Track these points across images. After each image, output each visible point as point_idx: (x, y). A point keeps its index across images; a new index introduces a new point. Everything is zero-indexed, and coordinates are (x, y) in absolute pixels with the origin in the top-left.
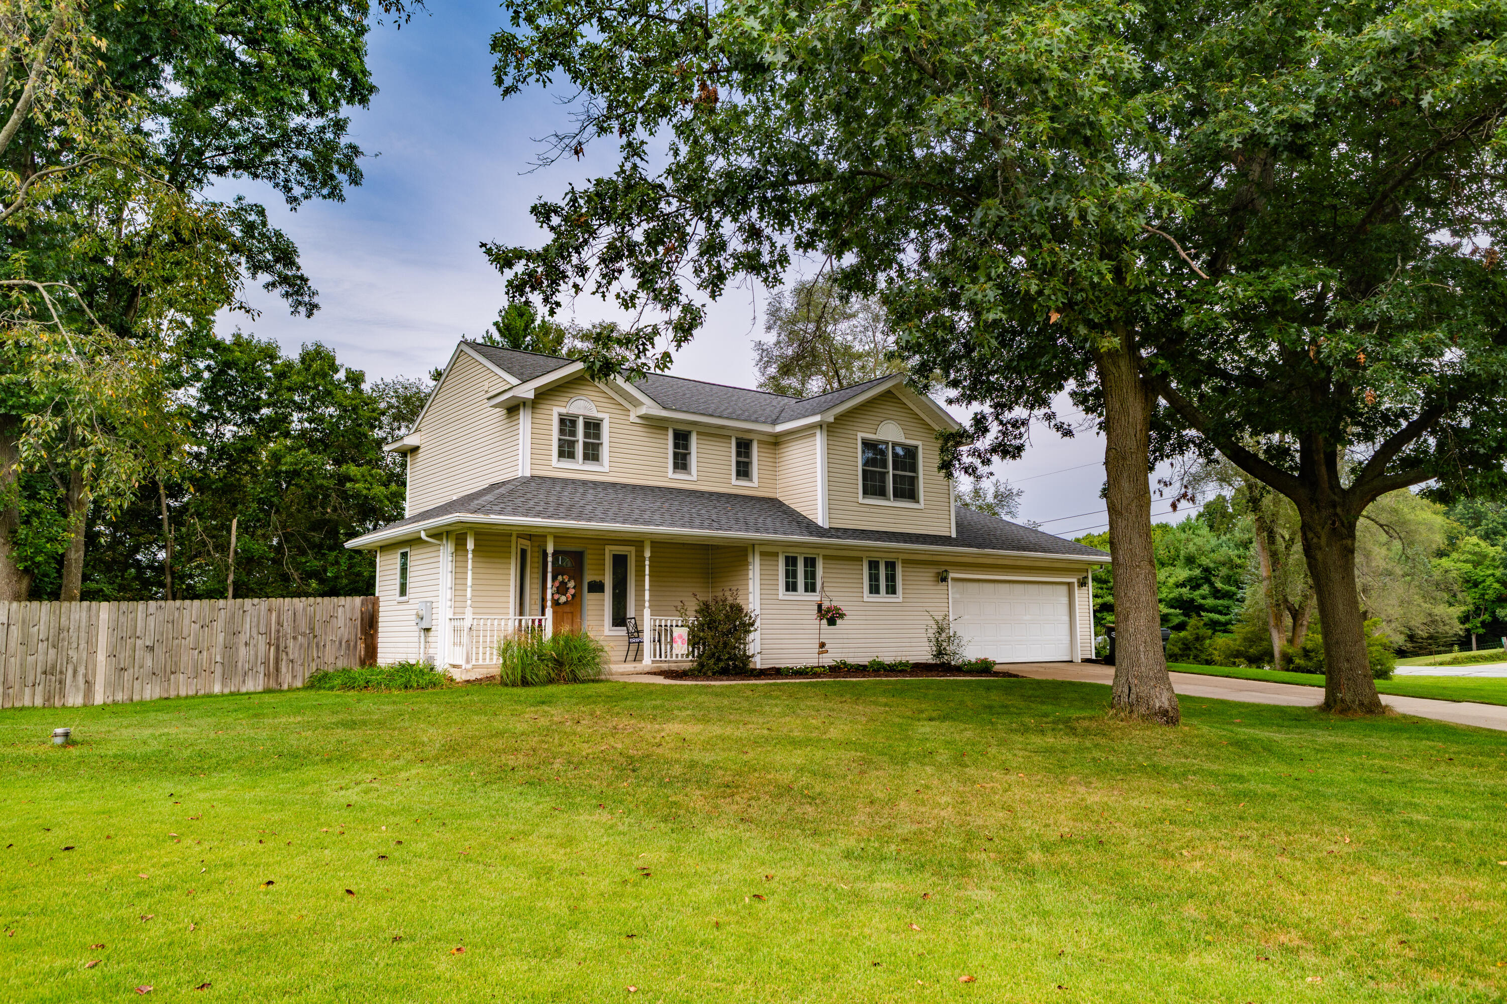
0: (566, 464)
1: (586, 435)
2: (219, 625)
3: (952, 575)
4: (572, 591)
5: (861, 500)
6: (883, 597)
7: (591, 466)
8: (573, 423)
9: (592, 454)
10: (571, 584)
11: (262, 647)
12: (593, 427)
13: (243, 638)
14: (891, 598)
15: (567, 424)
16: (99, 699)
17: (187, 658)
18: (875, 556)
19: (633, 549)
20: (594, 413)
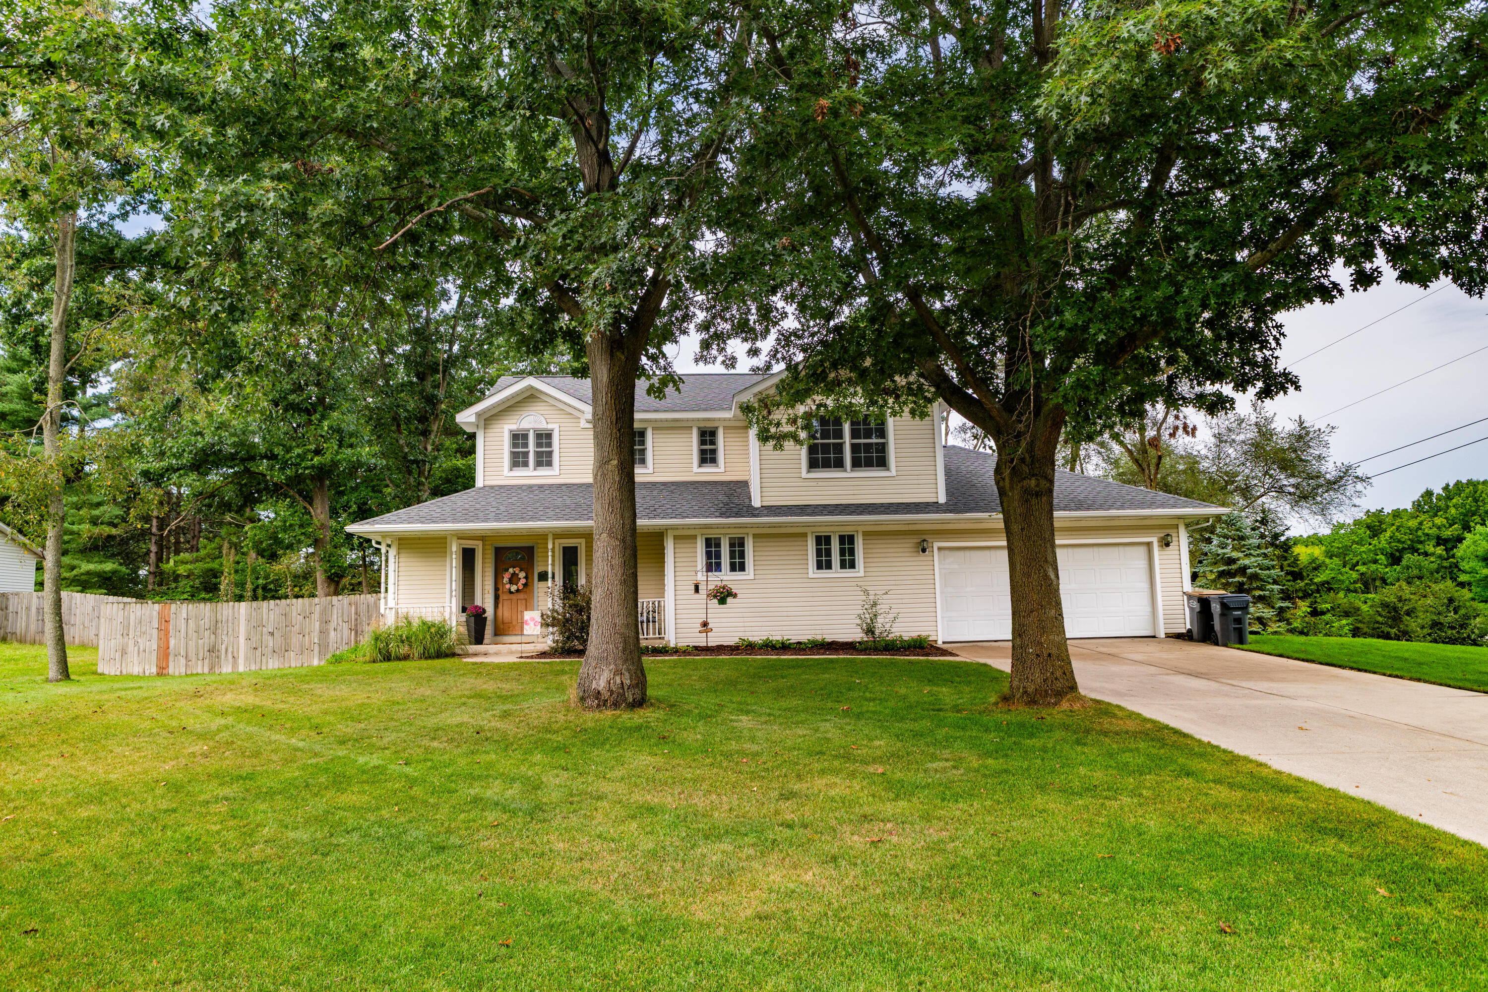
0: (520, 472)
1: (539, 445)
2: (316, 616)
3: (936, 545)
4: (523, 581)
5: (804, 474)
6: (836, 572)
7: (543, 471)
8: (525, 436)
9: (544, 460)
10: (522, 575)
11: (346, 632)
12: (545, 438)
13: (333, 625)
14: (848, 573)
15: (519, 438)
16: (241, 669)
17: (295, 640)
18: (823, 531)
19: (583, 541)
20: (543, 425)
